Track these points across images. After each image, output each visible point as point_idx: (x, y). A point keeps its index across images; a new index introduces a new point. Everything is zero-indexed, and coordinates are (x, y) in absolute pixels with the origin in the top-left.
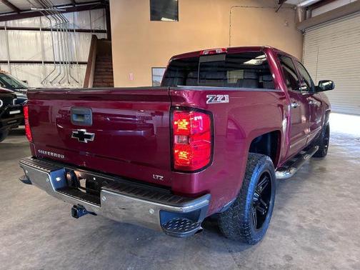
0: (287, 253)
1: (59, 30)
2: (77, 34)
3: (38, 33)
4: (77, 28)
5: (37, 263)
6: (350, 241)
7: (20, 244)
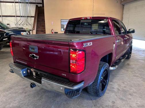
0: (113, 100)
1: (22, 3)
2: (29, 4)
3: (14, 4)
4: (30, 2)
5: (17, 104)
6: (137, 96)
7: (10, 96)
